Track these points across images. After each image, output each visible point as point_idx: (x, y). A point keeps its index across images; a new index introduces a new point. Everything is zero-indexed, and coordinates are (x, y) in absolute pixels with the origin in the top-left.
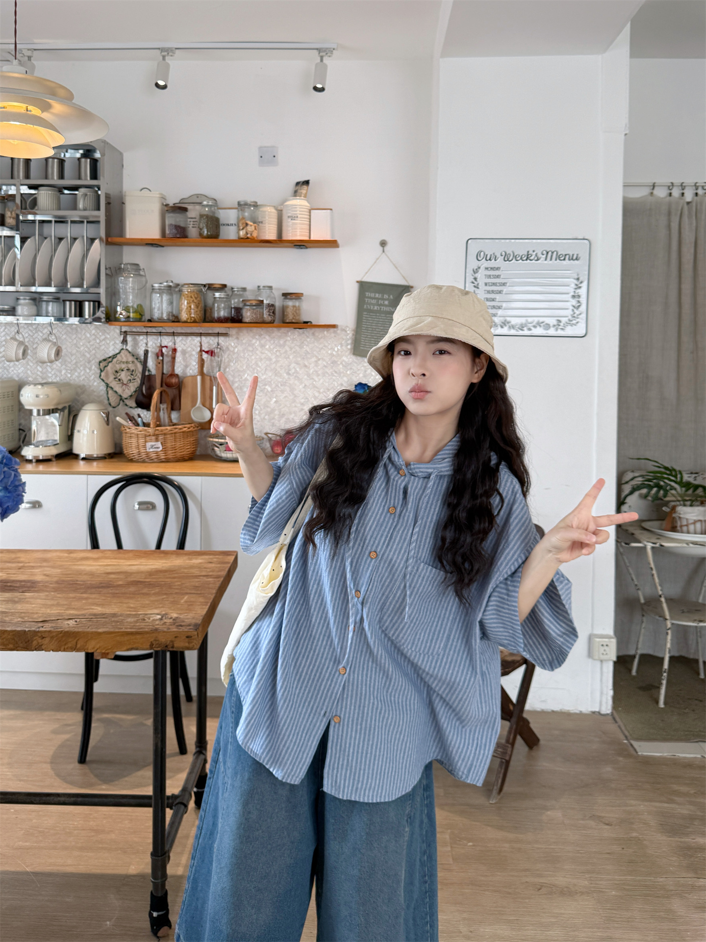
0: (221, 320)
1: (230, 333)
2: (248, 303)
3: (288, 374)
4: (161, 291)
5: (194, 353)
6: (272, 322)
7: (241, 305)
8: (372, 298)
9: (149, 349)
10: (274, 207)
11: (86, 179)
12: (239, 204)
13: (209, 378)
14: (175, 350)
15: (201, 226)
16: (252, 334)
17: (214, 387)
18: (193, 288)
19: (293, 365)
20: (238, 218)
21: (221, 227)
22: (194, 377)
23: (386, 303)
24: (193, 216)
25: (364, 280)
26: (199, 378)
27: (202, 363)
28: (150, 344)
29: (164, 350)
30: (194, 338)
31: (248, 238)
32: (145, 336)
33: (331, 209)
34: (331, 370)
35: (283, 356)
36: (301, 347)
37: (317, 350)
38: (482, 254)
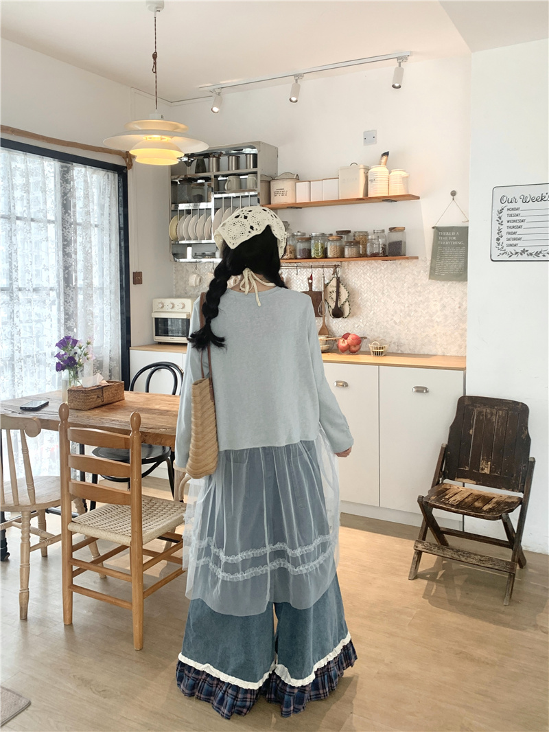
3: (383, 293)
8: (444, 236)
11: (250, 168)
19: (386, 287)
23: (454, 238)
34: (413, 290)
35: (379, 280)
36: (391, 274)
37: (404, 275)
38: (505, 198)
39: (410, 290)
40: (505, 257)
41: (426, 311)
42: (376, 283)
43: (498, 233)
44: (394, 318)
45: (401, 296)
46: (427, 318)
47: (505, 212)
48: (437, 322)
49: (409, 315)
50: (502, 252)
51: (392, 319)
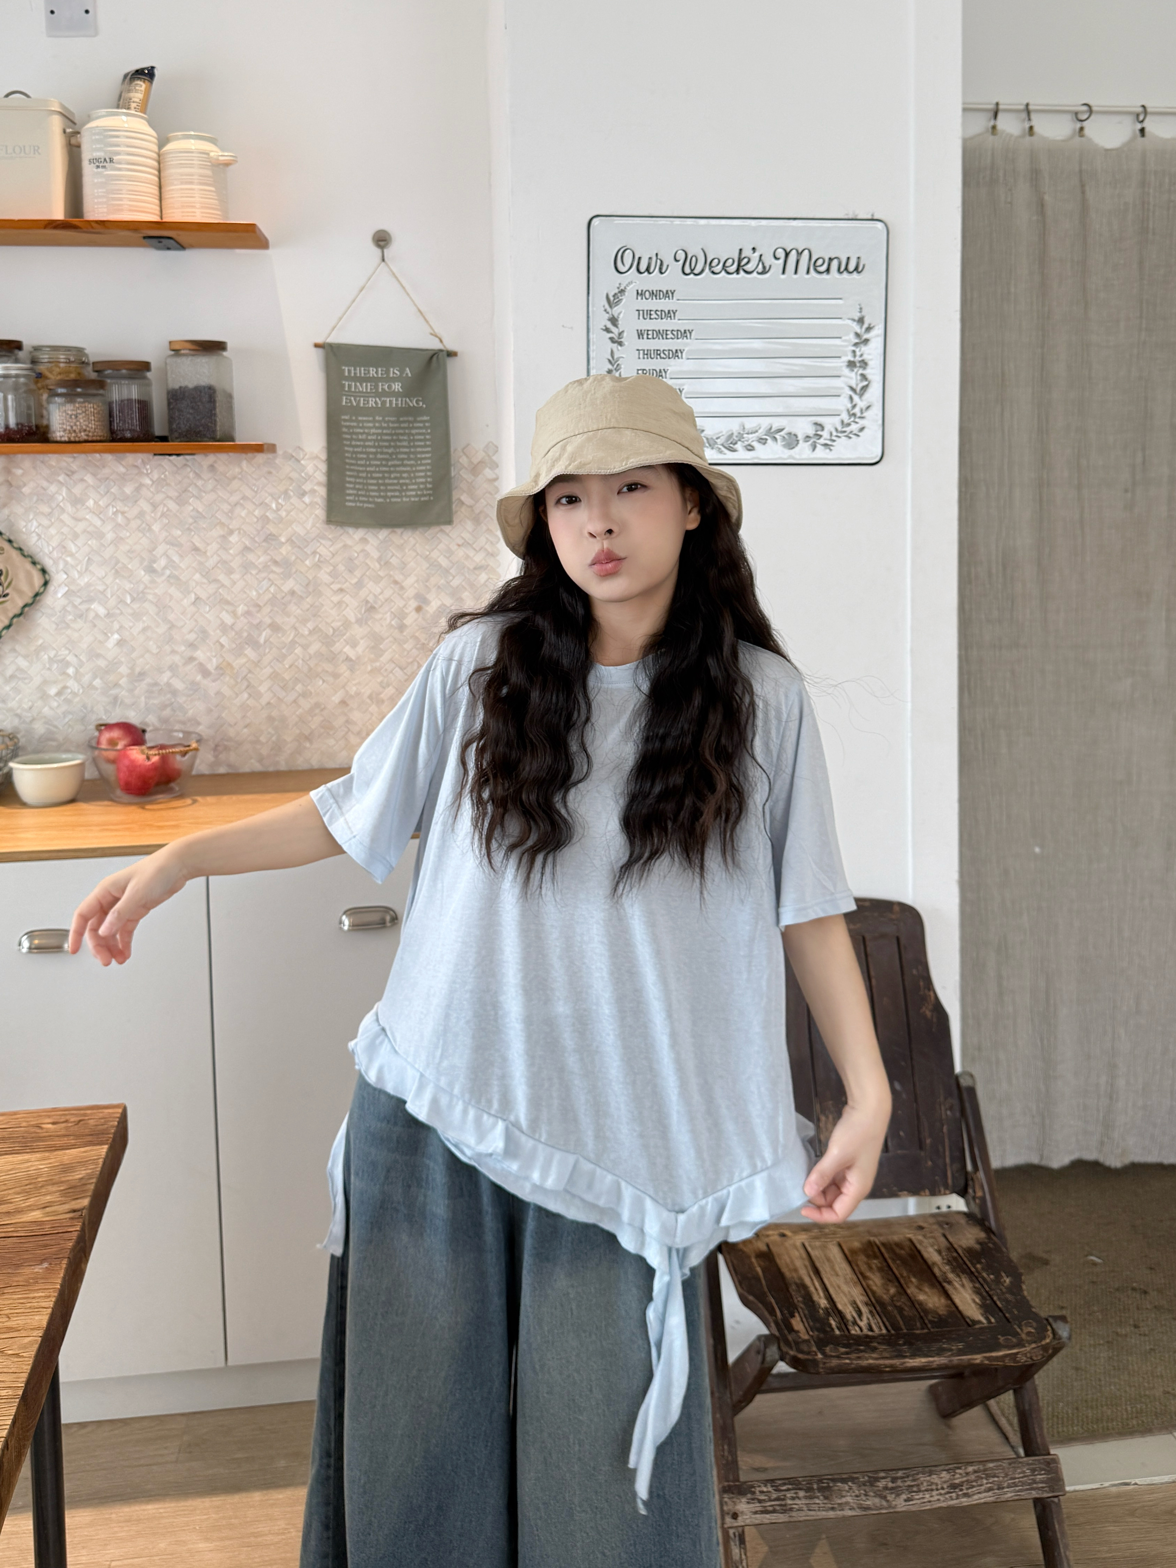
3: (150, 570)
8: (361, 380)
16: (46, 472)
19: (162, 548)
23: (398, 388)
25: (334, 339)
34: (262, 559)
35: (134, 524)
36: (181, 501)
37: (226, 507)
38: (631, 256)
39: (251, 557)
41: (310, 625)
42: (124, 534)
44: (200, 654)
45: (222, 577)
46: (312, 650)
47: (631, 302)
48: (348, 659)
49: (252, 642)
51: (192, 659)
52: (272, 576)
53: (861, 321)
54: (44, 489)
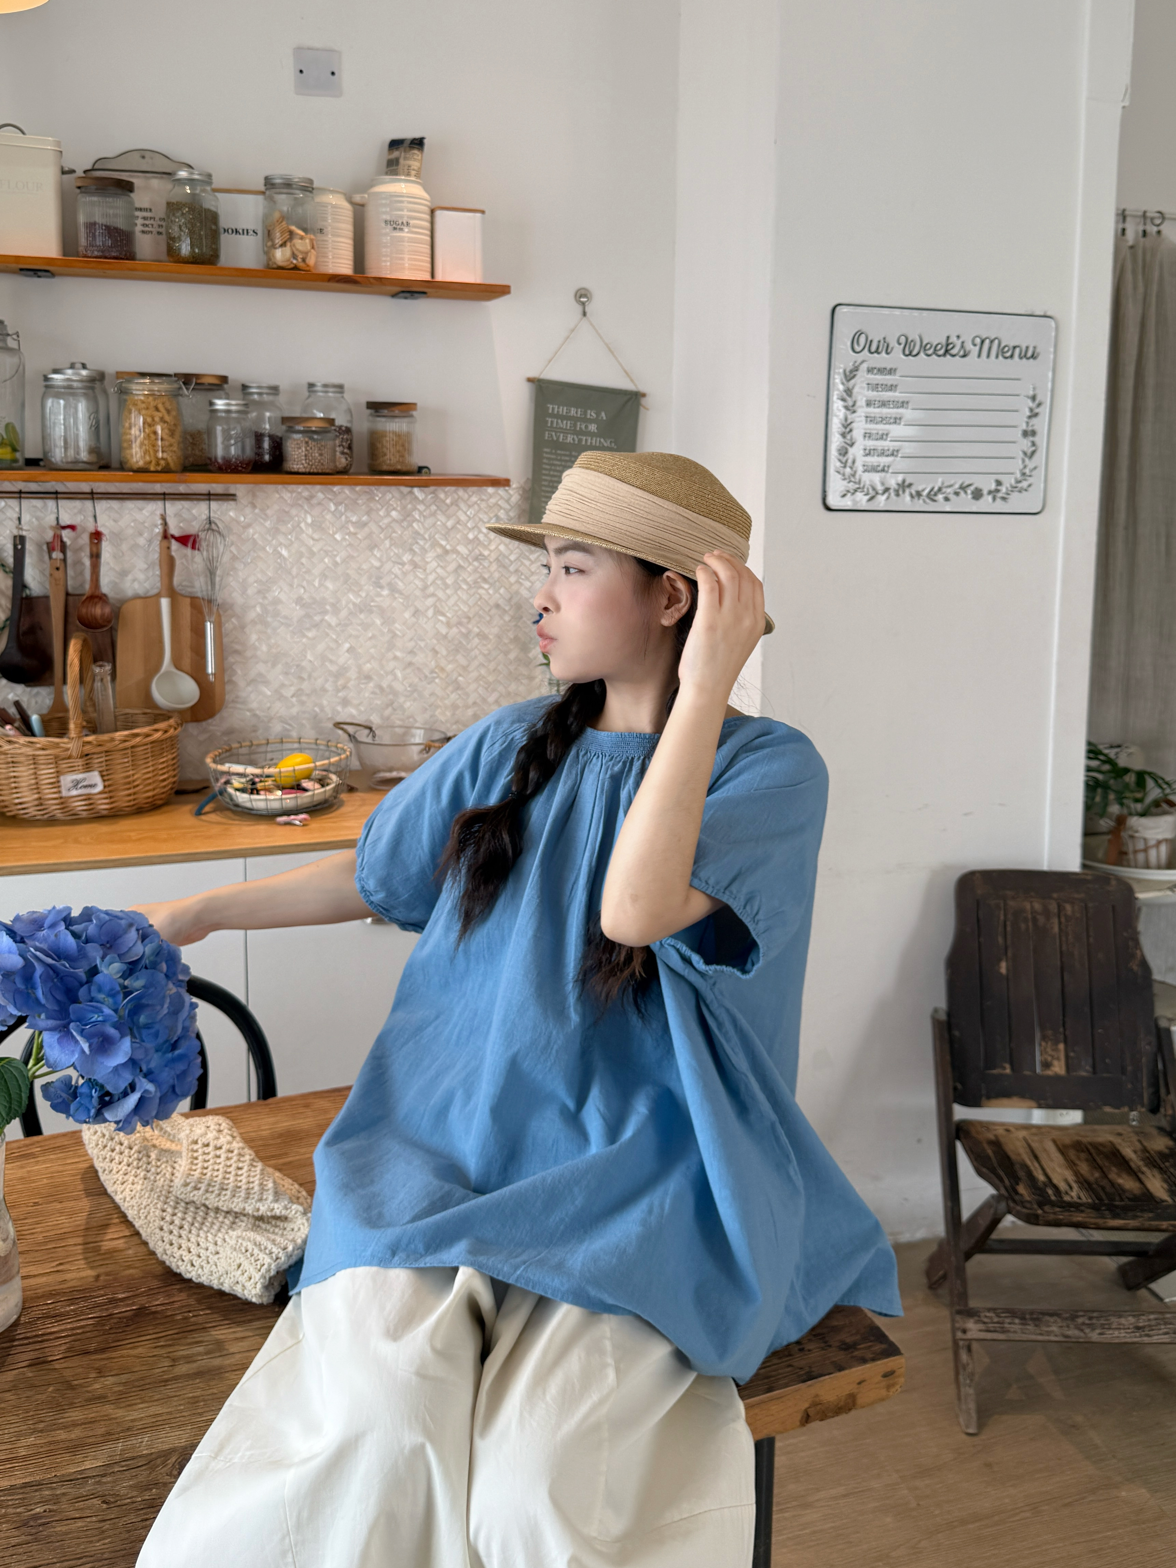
0: (230, 468)
1: (239, 494)
2: (300, 428)
4: (68, 391)
5: (142, 541)
6: (344, 472)
7: (280, 430)
8: (563, 418)
9: (24, 533)
10: (345, 194)
12: (269, 182)
13: (188, 601)
14: (97, 536)
15: (175, 231)
16: (287, 496)
17: (208, 624)
18: (160, 387)
19: (388, 565)
20: (266, 217)
21: (224, 238)
22: (150, 601)
23: (593, 427)
24: (146, 205)
25: (542, 377)
26: (165, 603)
27: (169, 565)
28: (25, 518)
29: (66, 535)
30: (140, 503)
31: (296, 268)
32: (13, 503)
33: (483, 212)
34: (473, 577)
38: (862, 339)
40: (862, 500)
43: (843, 435)
45: (438, 592)
47: (862, 377)
49: (463, 649)
50: (852, 486)
52: (481, 591)
53: (1034, 398)
54: (286, 512)
